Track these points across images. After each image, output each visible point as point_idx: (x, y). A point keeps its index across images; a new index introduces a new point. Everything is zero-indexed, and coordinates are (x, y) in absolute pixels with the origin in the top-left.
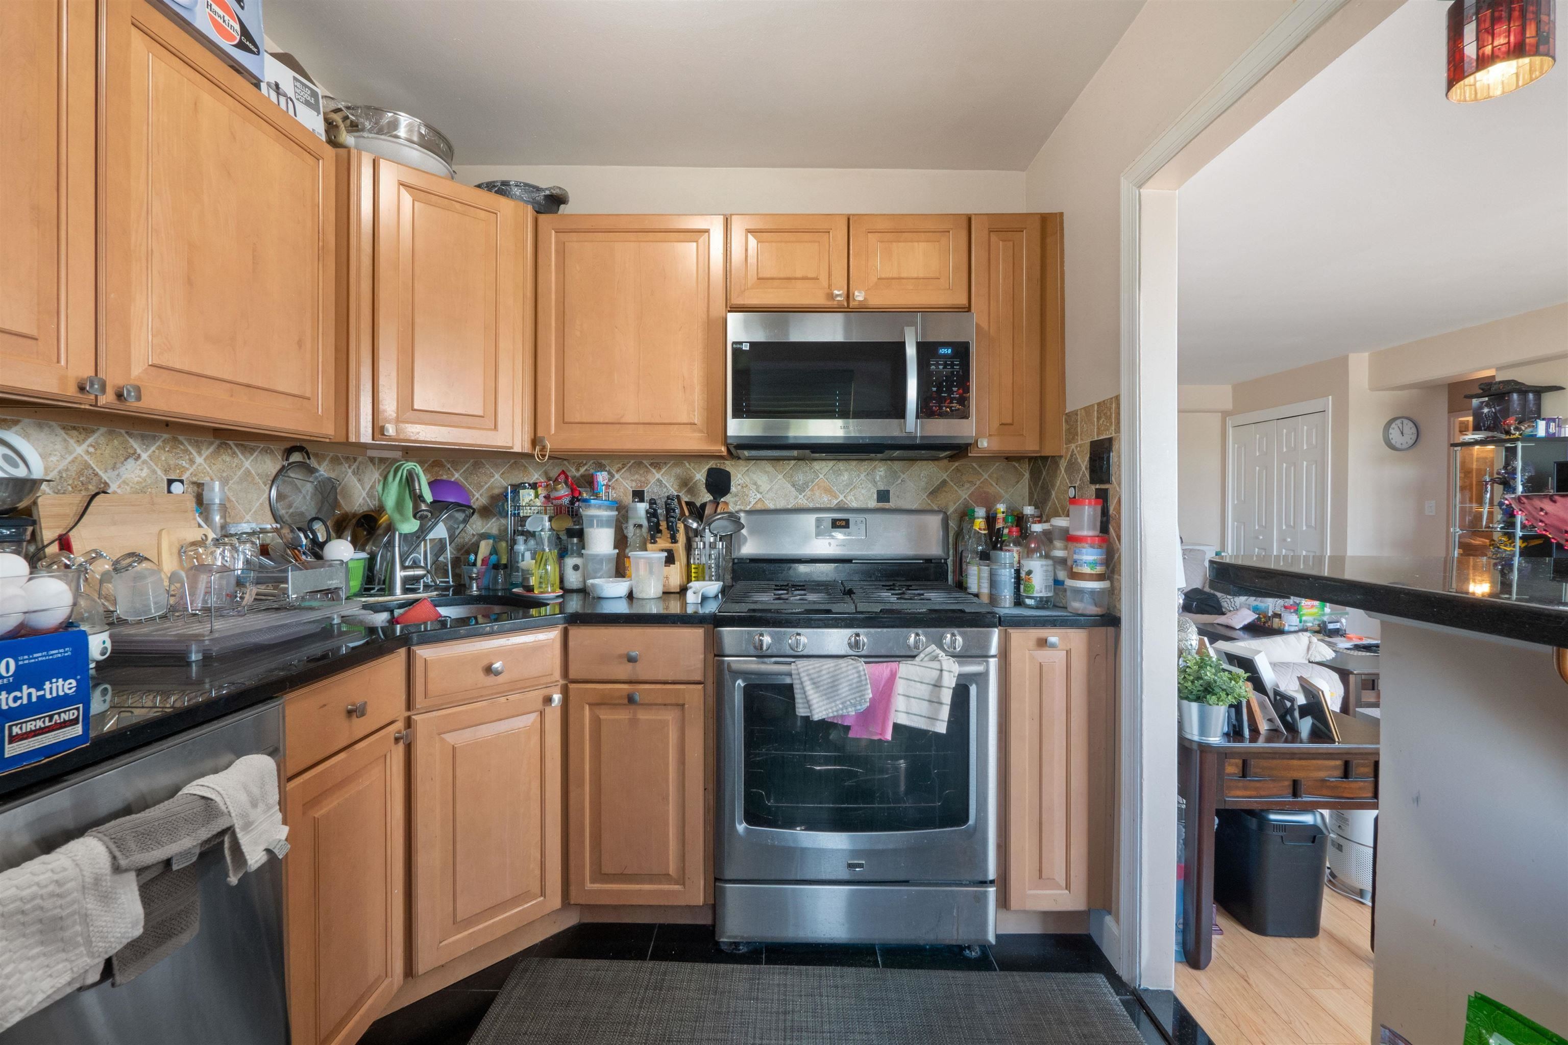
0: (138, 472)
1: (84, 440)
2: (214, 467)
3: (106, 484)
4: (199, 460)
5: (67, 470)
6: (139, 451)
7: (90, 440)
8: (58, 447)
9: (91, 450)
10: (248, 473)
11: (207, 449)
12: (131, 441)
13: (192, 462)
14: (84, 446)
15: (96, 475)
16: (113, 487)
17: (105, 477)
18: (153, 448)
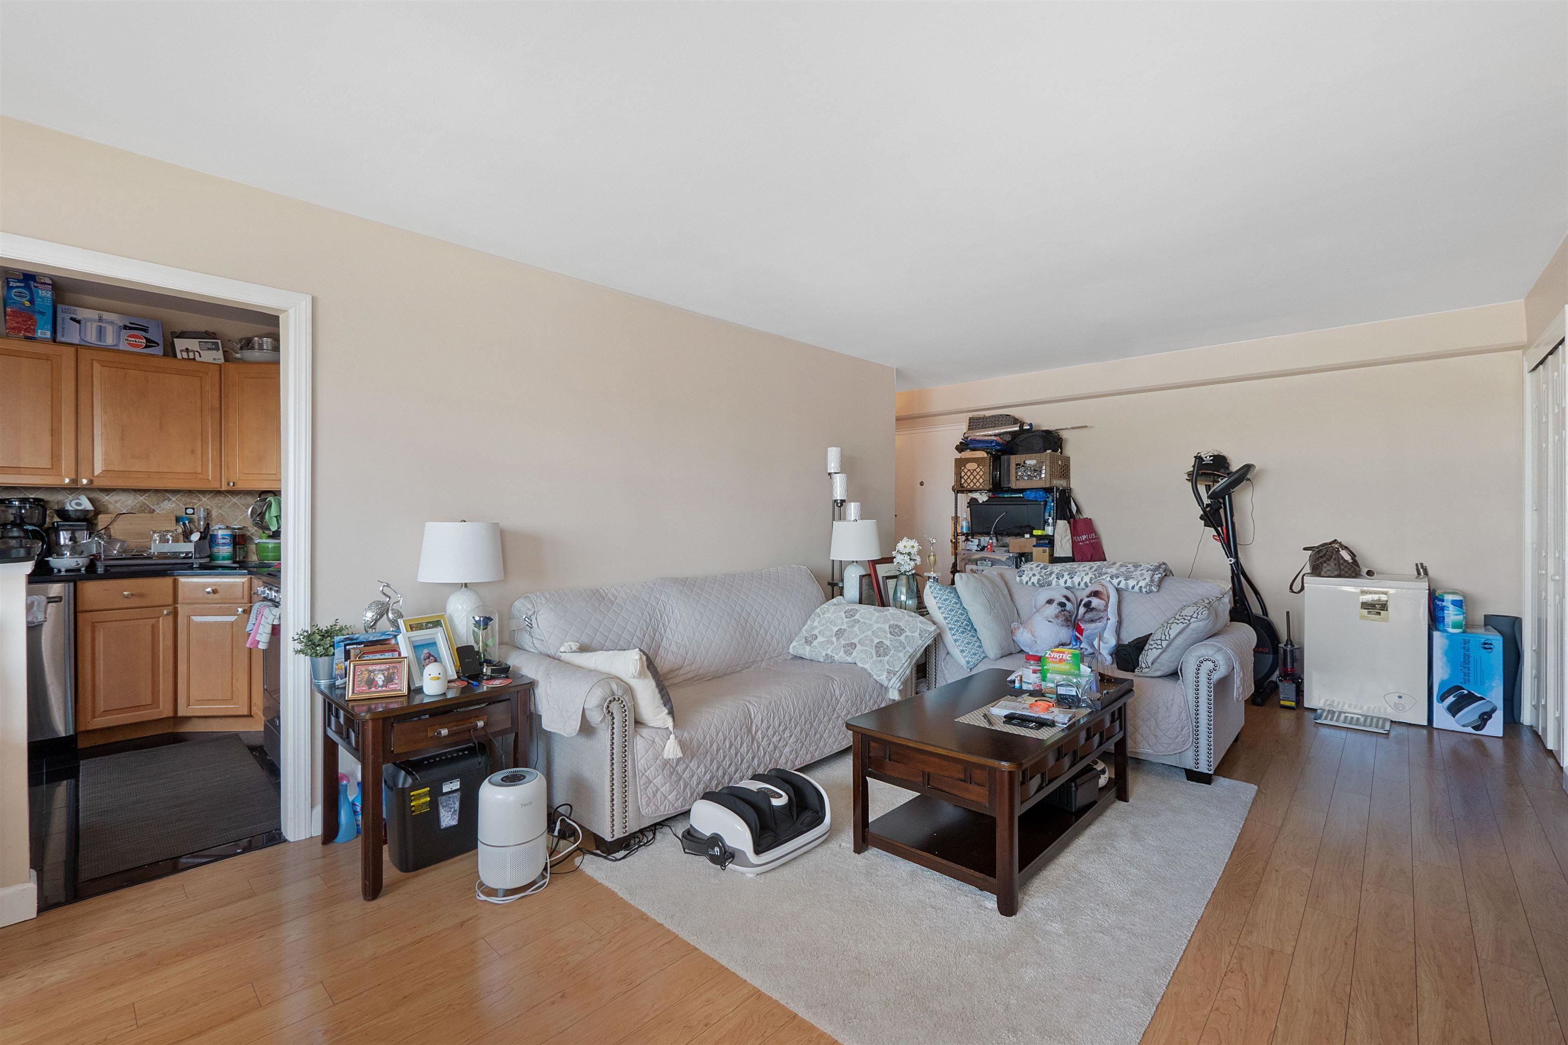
0: (169, 505)
1: (143, 495)
2: (213, 502)
3: (153, 510)
4: (204, 499)
5: (135, 506)
6: (171, 497)
7: (147, 495)
8: (132, 498)
9: (147, 498)
10: (235, 504)
11: (209, 495)
12: (167, 494)
13: (200, 500)
14: (144, 497)
15: (149, 507)
16: (157, 511)
17: (153, 508)
18: (178, 496)
